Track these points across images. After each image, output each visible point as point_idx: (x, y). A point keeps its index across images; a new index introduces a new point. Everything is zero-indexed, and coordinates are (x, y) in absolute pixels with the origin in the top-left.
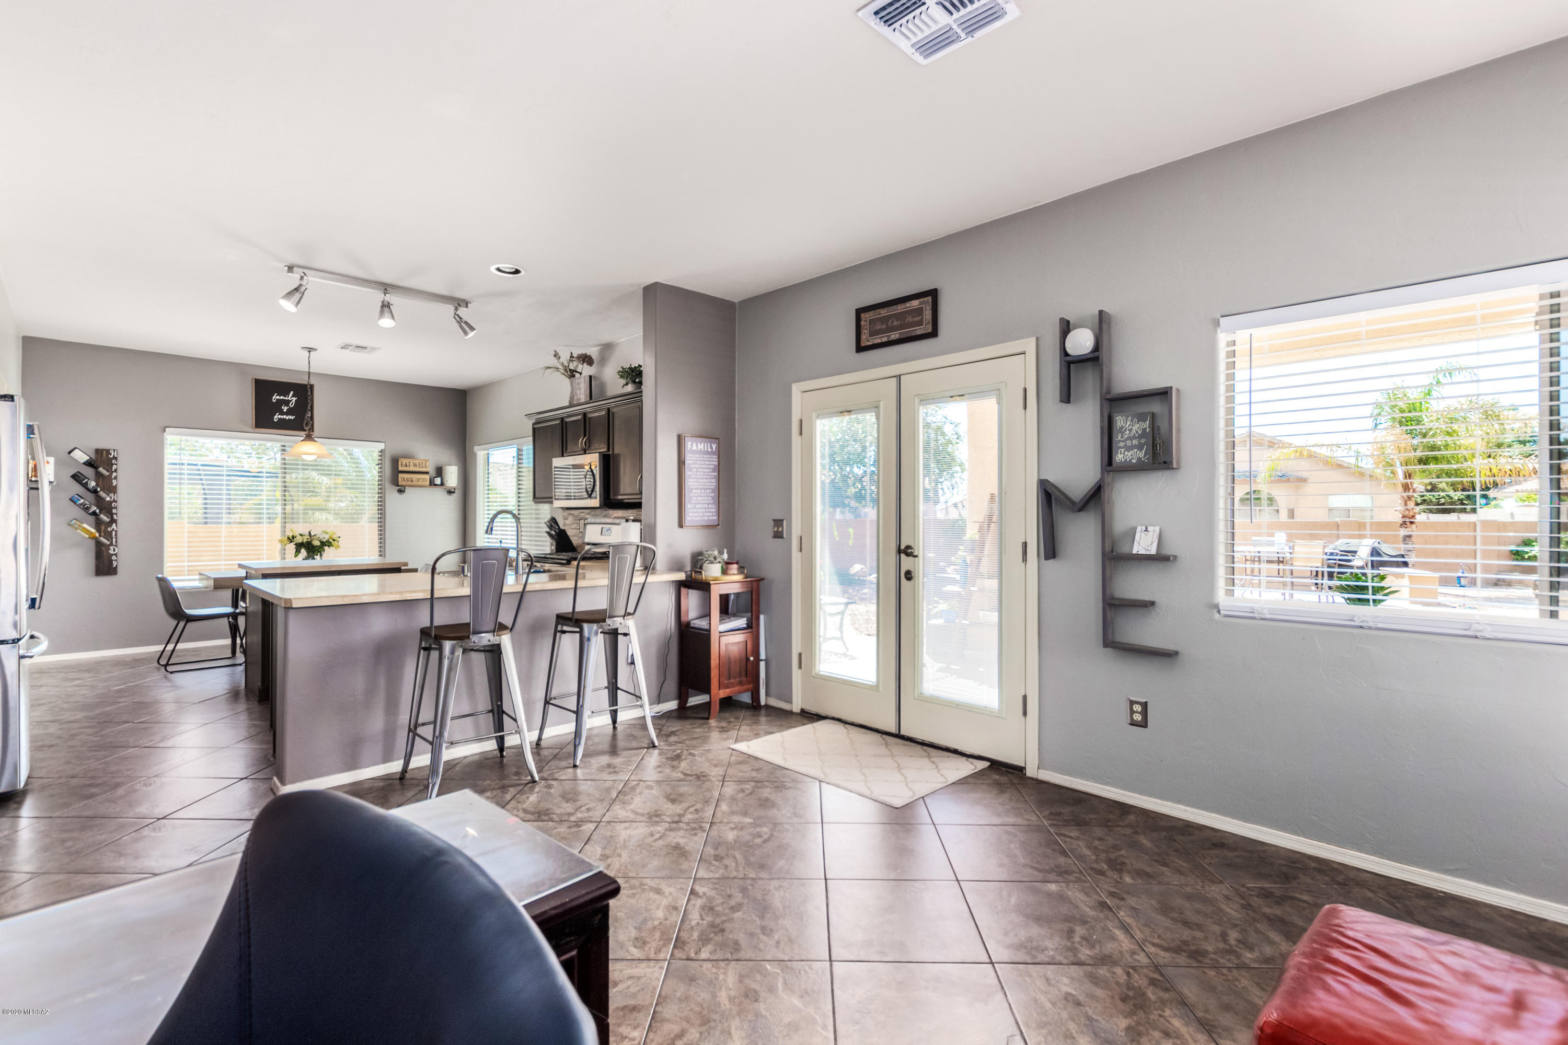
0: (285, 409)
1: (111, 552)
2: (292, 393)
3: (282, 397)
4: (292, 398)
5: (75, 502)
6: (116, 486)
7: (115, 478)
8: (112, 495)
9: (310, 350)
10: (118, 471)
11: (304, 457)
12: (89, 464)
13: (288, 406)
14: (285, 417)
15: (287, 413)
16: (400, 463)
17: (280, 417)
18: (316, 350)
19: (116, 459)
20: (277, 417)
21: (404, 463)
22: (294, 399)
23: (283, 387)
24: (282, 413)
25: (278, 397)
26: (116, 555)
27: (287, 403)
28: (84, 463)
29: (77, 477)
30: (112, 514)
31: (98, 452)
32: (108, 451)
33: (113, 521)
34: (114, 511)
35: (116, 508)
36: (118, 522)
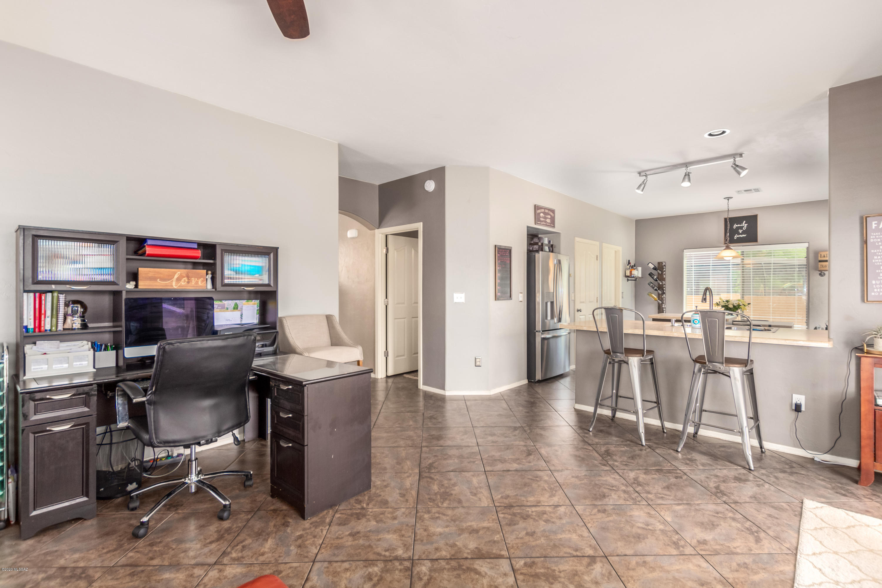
0: (741, 231)
1: (663, 307)
2: (745, 221)
3: (739, 225)
4: (745, 225)
5: (649, 285)
6: (665, 278)
7: (665, 274)
8: (663, 282)
9: (728, 198)
10: (666, 271)
11: (725, 258)
12: (655, 269)
13: (742, 229)
14: (740, 236)
15: (741, 234)
16: (819, 255)
17: (737, 236)
18: (732, 198)
19: (665, 266)
20: (736, 237)
21: (823, 255)
22: (746, 225)
23: (739, 220)
24: (739, 234)
25: (737, 226)
26: (665, 308)
27: (741, 228)
28: (653, 269)
29: (651, 275)
30: (663, 290)
31: (659, 263)
32: (662, 263)
33: (664, 293)
34: (664, 289)
35: (665, 287)
36: (666, 293)
